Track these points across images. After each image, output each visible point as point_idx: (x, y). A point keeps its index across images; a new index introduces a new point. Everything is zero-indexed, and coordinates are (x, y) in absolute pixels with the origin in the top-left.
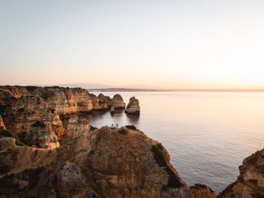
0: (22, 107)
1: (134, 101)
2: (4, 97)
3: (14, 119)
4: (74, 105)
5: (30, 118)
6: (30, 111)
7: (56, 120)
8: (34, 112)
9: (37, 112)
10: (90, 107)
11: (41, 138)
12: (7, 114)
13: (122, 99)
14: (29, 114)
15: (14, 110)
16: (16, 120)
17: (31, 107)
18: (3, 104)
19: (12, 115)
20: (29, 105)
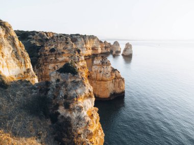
0: (53, 47)
1: (128, 46)
2: (40, 38)
3: (46, 59)
4: (90, 49)
5: (60, 59)
6: (60, 52)
7: (82, 61)
8: (63, 53)
9: (66, 52)
10: (100, 51)
11: (72, 93)
12: (41, 54)
13: (119, 45)
14: (59, 54)
15: (46, 51)
16: (49, 61)
17: (60, 47)
18: (38, 45)
19: (45, 55)
20: (59, 45)
